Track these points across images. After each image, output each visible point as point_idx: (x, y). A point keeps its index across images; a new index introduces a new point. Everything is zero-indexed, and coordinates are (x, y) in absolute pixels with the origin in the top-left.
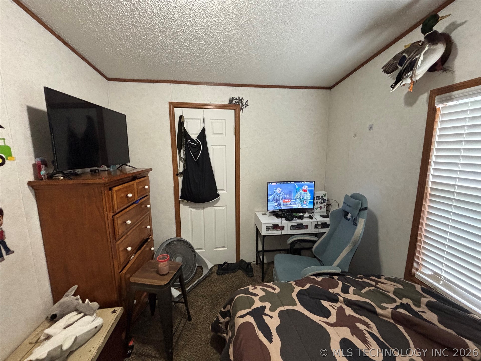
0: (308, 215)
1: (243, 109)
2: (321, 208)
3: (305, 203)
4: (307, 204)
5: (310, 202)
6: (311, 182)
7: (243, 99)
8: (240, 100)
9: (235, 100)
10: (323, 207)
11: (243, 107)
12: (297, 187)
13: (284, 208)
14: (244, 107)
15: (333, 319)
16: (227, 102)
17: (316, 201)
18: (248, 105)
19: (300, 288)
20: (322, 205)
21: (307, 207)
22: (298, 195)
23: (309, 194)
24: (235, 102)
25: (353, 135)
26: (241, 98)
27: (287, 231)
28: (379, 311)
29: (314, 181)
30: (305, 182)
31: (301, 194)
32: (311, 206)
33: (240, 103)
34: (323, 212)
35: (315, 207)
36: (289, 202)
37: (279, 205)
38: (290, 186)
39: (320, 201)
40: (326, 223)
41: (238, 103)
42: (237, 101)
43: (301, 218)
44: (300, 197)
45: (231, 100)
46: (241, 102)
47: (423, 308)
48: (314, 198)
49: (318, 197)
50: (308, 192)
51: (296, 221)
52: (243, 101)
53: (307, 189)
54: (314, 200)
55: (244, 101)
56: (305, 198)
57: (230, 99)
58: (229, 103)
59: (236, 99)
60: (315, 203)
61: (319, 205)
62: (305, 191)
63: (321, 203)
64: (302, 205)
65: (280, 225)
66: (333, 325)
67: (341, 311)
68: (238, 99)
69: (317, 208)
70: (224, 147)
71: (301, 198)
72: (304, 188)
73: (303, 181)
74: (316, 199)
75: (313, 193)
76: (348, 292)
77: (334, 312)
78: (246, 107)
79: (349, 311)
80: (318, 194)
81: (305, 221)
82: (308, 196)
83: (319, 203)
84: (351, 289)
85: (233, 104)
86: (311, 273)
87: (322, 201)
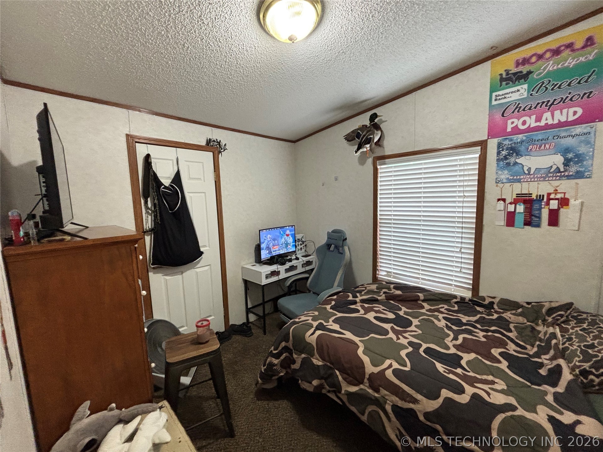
0: (295, 257)
1: (222, 153)
2: (301, 249)
3: (289, 247)
4: (291, 247)
5: (293, 245)
6: (292, 226)
7: (221, 141)
8: (218, 142)
9: (212, 141)
10: (303, 248)
11: (221, 151)
12: (282, 233)
13: (274, 254)
14: (223, 150)
15: (362, 312)
16: (204, 143)
17: (297, 243)
18: (226, 149)
19: (330, 305)
20: (302, 246)
21: (291, 251)
22: (283, 240)
23: (291, 238)
24: (212, 144)
25: (322, 184)
26: (218, 141)
27: (283, 275)
28: (379, 298)
29: (294, 226)
30: (287, 227)
31: (285, 239)
32: (293, 249)
33: (218, 146)
34: (303, 252)
35: (297, 250)
36: (276, 248)
37: (270, 252)
38: (276, 232)
39: (300, 243)
40: (309, 261)
41: (216, 145)
42: (215, 143)
43: (290, 260)
44: (284, 242)
45: (209, 142)
46: (220, 145)
47: (393, 290)
48: (296, 241)
49: (299, 239)
50: (290, 236)
51: (288, 265)
52: (221, 144)
53: (289, 233)
54: (295, 242)
55: (223, 143)
56: (289, 242)
57: (207, 140)
58: (206, 145)
59: (214, 141)
60: (297, 245)
61: (299, 247)
62: (288, 235)
63: (301, 244)
64: (287, 249)
65: (277, 271)
66: (365, 314)
67: (363, 307)
68: (216, 141)
69: (299, 250)
70: (203, 194)
71: (286, 242)
72: (287, 233)
73: (286, 226)
74: (298, 242)
75: (294, 236)
76: (357, 297)
77: (360, 308)
78: (224, 150)
79: (366, 305)
80: (298, 236)
81: (294, 263)
82: (290, 240)
83: (300, 246)
84: (358, 294)
85: (210, 146)
86: (327, 296)
87: (302, 243)
